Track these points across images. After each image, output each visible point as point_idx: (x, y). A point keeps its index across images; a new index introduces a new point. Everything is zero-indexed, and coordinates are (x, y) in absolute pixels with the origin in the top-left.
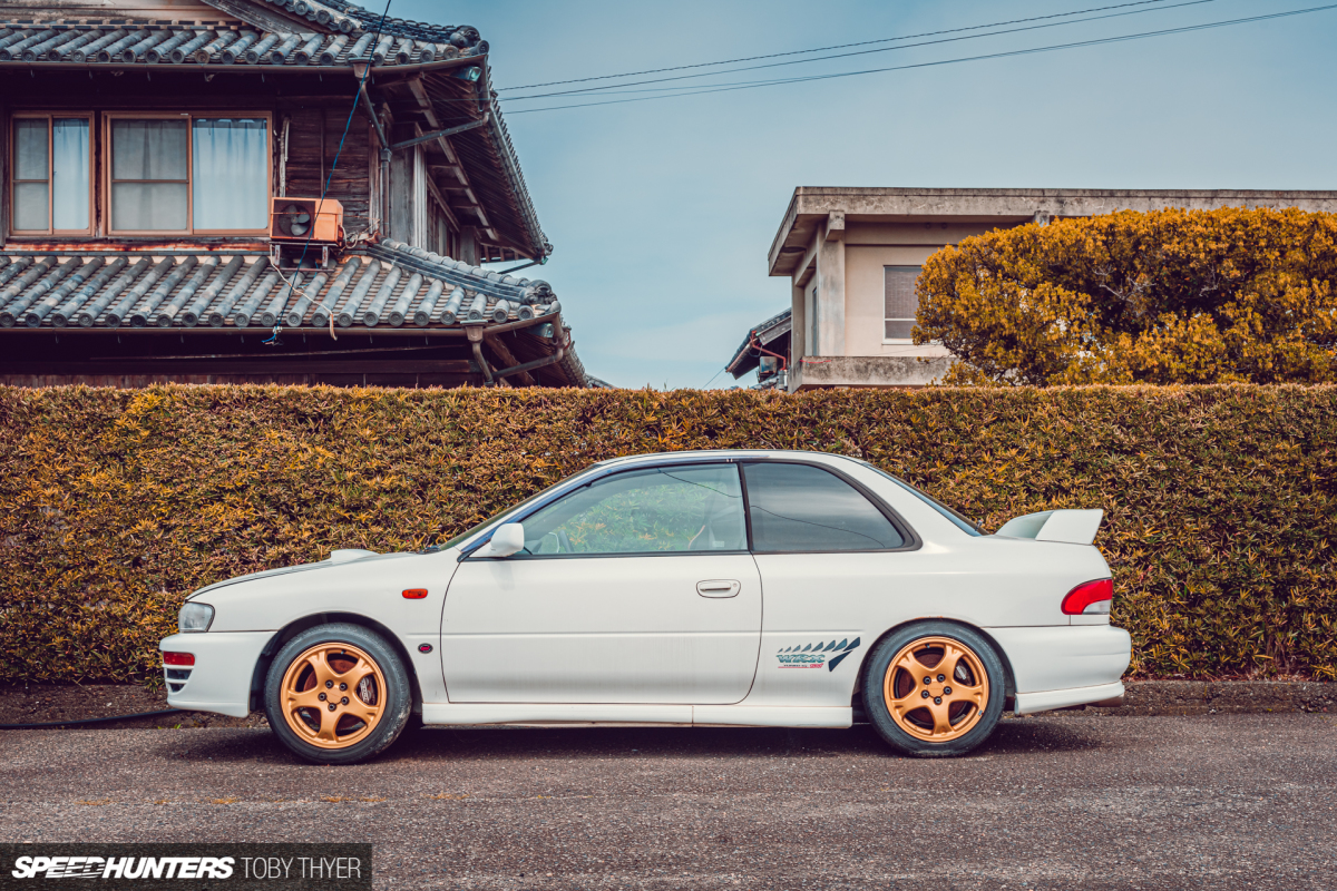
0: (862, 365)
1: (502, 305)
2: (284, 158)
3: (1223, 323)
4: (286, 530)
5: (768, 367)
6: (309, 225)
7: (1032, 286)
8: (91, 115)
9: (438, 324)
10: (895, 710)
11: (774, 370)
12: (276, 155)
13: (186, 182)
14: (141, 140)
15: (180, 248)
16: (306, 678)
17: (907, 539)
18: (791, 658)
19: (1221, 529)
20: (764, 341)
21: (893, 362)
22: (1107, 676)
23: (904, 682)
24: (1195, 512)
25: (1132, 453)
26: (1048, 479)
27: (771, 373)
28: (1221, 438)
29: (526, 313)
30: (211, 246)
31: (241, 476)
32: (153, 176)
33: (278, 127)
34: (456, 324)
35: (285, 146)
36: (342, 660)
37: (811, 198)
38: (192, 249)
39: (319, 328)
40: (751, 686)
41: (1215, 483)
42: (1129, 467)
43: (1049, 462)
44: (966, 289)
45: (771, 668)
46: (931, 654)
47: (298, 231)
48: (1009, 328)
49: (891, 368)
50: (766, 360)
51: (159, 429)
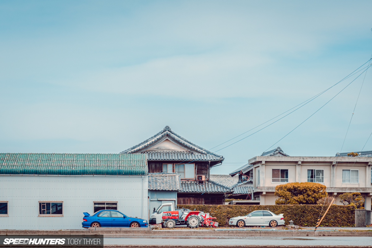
0: (268, 188)
1: (227, 190)
2: (196, 169)
3: (304, 196)
4: (228, 215)
5: (244, 178)
6: (201, 179)
7: (286, 191)
8: (173, 164)
9: (221, 192)
10: (271, 225)
11: (246, 179)
12: (195, 169)
13: (184, 172)
14: (178, 167)
15: (184, 181)
16: (239, 223)
17: (272, 215)
18: (266, 222)
19: (295, 215)
20: (244, 173)
21: (273, 188)
22: (283, 223)
23: (272, 223)
24: (294, 214)
25: (289, 210)
26: (283, 212)
27: (245, 180)
28: (295, 209)
29: (231, 191)
30: (188, 180)
31: (225, 211)
32: (180, 171)
33: (196, 165)
34: (223, 192)
35: (197, 168)
36: (241, 222)
37: (259, 158)
38: (185, 181)
39: (207, 193)
40: (263, 223)
41: (295, 212)
42: (289, 211)
43: (283, 210)
44: (280, 191)
45: (265, 222)
46: (273, 222)
47: (200, 179)
48: (284, 196)
49: (273, 189)
50: (244, 177)
51: (220, 208)
